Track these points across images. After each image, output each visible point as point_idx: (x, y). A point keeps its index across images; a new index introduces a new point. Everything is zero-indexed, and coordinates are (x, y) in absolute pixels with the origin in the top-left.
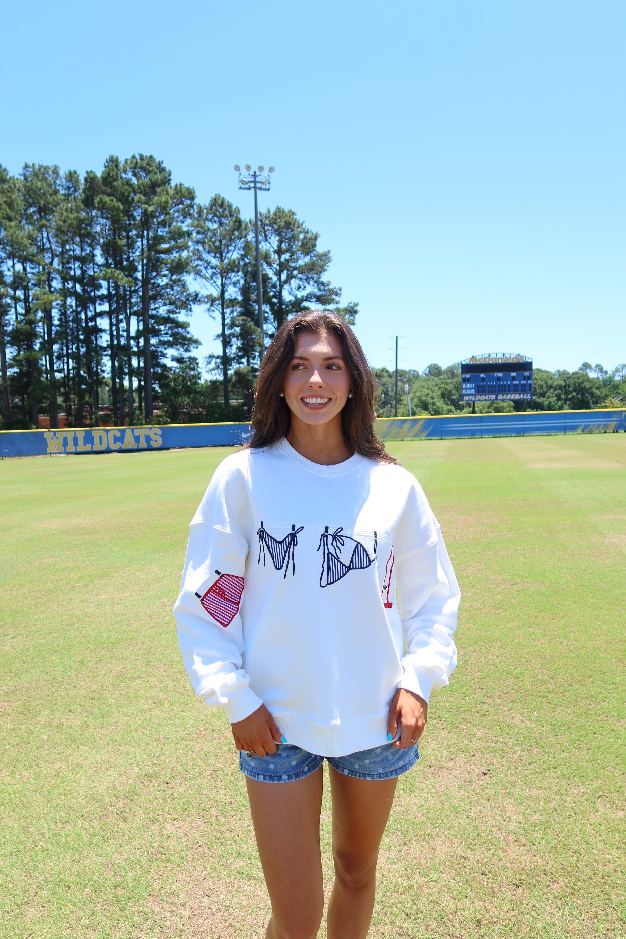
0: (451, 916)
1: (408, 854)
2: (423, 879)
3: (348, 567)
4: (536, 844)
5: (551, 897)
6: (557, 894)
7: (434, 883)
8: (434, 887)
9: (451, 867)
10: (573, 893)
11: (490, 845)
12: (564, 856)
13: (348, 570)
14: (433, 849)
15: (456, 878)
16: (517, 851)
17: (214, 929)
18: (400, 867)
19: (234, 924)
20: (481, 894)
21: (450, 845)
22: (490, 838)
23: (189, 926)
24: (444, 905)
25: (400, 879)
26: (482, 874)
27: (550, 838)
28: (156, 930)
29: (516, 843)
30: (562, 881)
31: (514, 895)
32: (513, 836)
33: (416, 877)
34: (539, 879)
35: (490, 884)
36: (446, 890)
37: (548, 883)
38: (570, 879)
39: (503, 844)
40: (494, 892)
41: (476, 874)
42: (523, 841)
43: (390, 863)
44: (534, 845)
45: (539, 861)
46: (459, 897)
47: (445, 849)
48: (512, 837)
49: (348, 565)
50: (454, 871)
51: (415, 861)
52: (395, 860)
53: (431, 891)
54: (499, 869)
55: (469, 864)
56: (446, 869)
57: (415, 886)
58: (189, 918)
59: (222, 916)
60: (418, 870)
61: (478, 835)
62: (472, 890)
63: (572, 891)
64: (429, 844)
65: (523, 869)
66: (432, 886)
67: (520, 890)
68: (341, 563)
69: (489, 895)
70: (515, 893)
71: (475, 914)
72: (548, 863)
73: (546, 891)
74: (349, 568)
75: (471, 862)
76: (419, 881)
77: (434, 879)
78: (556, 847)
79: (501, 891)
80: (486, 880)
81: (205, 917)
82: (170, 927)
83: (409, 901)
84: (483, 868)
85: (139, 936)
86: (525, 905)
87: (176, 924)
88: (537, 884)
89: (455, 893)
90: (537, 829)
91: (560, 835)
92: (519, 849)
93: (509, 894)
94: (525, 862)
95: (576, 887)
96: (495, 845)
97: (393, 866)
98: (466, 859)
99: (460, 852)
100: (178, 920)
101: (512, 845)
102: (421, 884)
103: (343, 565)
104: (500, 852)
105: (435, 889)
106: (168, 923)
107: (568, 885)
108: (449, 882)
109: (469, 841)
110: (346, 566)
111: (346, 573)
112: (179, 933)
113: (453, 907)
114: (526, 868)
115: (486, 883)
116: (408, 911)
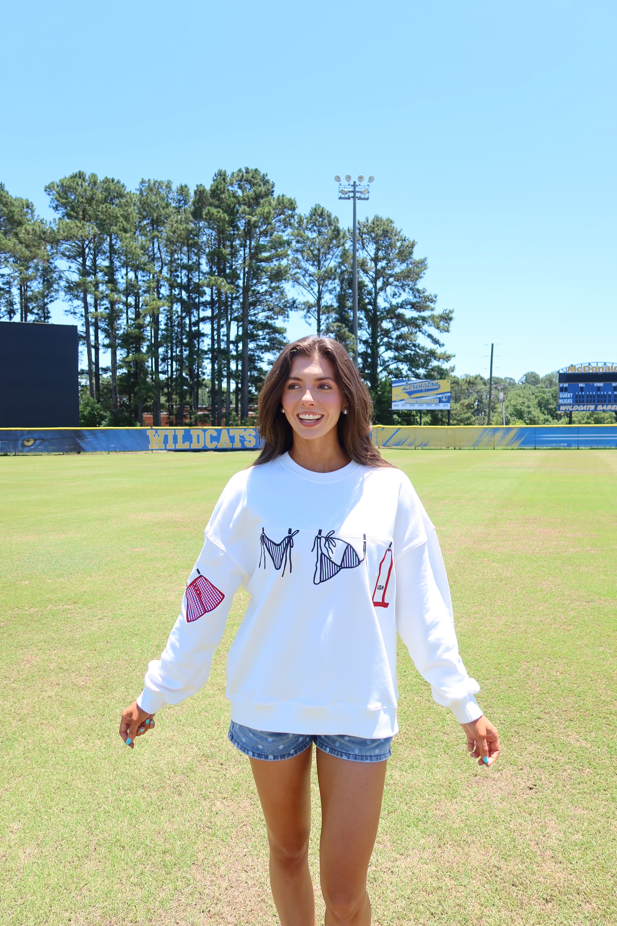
0: (475, 921)
1: (441, 856)
2: (453, 882)
3: (339, 567)
4: (573, 863)
5: (581, 917)
6: (587, 915)
7: (463, 887)
8: (463, 891)
9: (483, 875)
10: (604, 916)
11: (525, 858)
12: (601, 878)
13: (340, 569)
14: (467, 855)
15: (486, 886)
16: (553, 867)
17: (247, 902)
18: (432, 868)
19: (266, 900)
20: (509, 904)
21: (484, 853)
22: (526, 851)
23: (225, 896)
24: (470, 909)
25: (430, 879)
26: (513, 885)
27: (589, 859)
28: (196, 896)
29: (553, 860)
30: (596, 902)
31: (543, 910)
32: (551, 852)
33: (446, 880)
34: (571, 897)
35: (519, 896)
36: (474, 895)
37: (580, 903)
38: (604, 901)
39: (539, 859)
40: (522, 904)
41: (507, 884)
42: (560, 858)
43: (422, 863)
44: (571, 863)
45: (574, 880)
46: (486, 904)
47: (478, 857)
48: (549, 853)
49: (339, 565)
50: (485, 879)
51: (447, 864)
52: (428, 861)
53: (458, 895)
54: (530, 882)
55: (501, 874)
56: (478, 876)
57: (444, 887)
58: (226, 889)
59: (256, 891)
60: (449, 873)
61: (514, 847)
62: (500, 899)
63: (603, 913)
64: (463, 849)
65: (556, 885)
66: (461, 890)
67: (550, 905)
68: (333, 562)
69: (517, 906)
70: (544, 907)
71: (500, 921)
72: (583, 883)
73: (576, 910)
74: (341, 567)
75: (503, 871)
76: (449, 884)
77: (463, 884)
78: (593, 869)
79: (530, 904)
80: (516, 891)
81: (241, 890)
82: (208, 895)
83: (436, 901)
84: (515, 879)
85: (180, 898)
86: (553, 921)
87: (214, 892)
88: (568, 902)
89: (482, 899)
90: (577, 848)
91: (599, 857)
92: (555, 866)
93: (537, 909)
94: (559, 878)
95: (608, 910)
96: (531, 859)
97: (425, 866)
98: (499, 868)
99: (494, 861)
100: (217, 889)
101: (548, 861)
102: (450, 887)
103: (335, 564)
104: (534, 866)
105: (463, 894)
106: (206, 891)
107: (601, 907)
108: (479, 888)
109: (504, 851)
110: (337, 566)
111: (338, 572)
112: (215, 901)
113: (479, 913)
114: (558, 885)
115: (515, 894)
116: (433, 911)
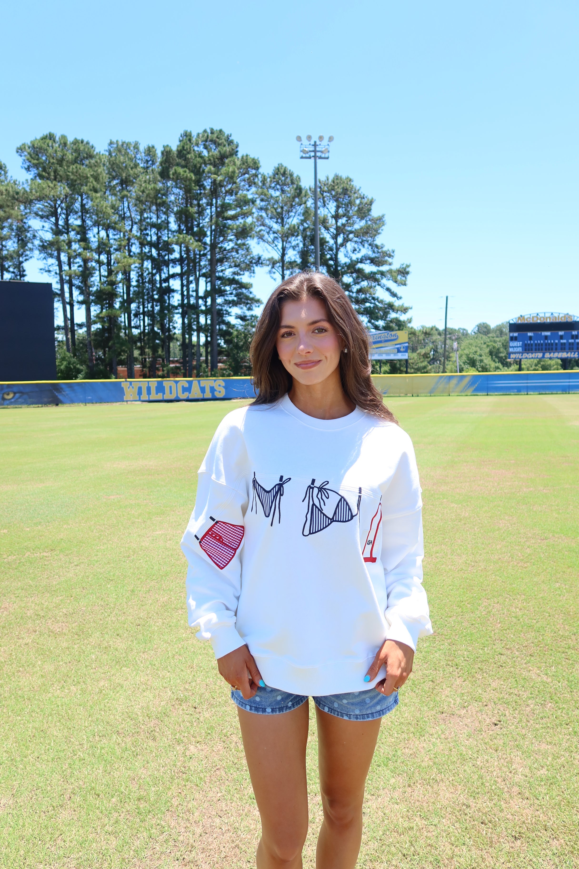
0: (446, 861)
1: (411, 796)
2: (424, 822)
4: (540, 798)
5: (550, 853)
6: (556, 851)
7: (434, 827)
8: (434, 831)
9: (452, 813)
10: (572, 852)
11: (493, 795)
12: (567, 813)
14: (436, 793)
15: (455, 824)
16: (520, 804)
17: (222, 848)
18: (403, 808)
19: (240, 845)
20: (479, 843)
21: (453, 791)
22: (493, 788)
23: (200, 843)
24: (441, 849)
25: (401, 819)
26: (482, 823)
27: (555, 794)
28: (170, 843)
29: (520, 796)
30: (563, 838)
31: (512, 848)
32: (518, 789)
33: (417, 819)
34: (539, 834)
35: (489, 834)
36: (444, 834)
37: (548, 839)
38: (571, 837)
39: (506, 796)
40: (491, 842)
41: (476, 823)
42: (527, 795)
43: (393, 803)
44: (538, 799)
45: (541, 815)
46: (457, 843)
47: (448, 795)
48: (516, 789)
49: (331, 517)
50: (454, 818)
51: (417, 804)
52: (399, 801)
53: (429, 834)
54: (499, 820)
55: (470, 812)
56: (447, 814)
57: (415, 828)
58: (201, 835)
59: (231, 837)
60: (419, 813)
61: (482, 784)
62: (470, 838)
63: (571, 849)
64: (432, 787)
65: (524, 822)
66: (431, 830)
67: (519, 842)
68: (324, 514)
69: (487, 844)
70: (513, 845)
71: (471, 861)
72: (550, 819)
73: (545, 846)
74: (332, 520)
75: (473, 810)
76: (419, 824)
77: (433, 823)
78: (560, 804)
79: (500, 842)
80: (485, 829)
81: (215, 836)
82: (182, 842)
83: (407, 842)
84: (484, 817)
85: (154, 846)
86: (522, 859)
87: (188, 839)
88: (536, 839)
89: (453, 839)
90: (543, 783)
91: (565, 792)
92: (522, 802)
93: (507, 847)
94: (527, 815)
95: (576, 846)
96: (498, 796)
97: (396, 806)
98: (468, 806)
99: (462, 799)
100: (191, 836)
101: (515, 797)
102: (421, 827)
103: (326, 517)
104: (502, 803)
105: (434, 833)
106: (181, 838)
107: (568, 843)
108: (449, 827)
109: (473, 789)
110: (329, 518)
112: (190, 849)
113: (450, 853)
114: (526, 822)
115: (485, 832)
116: (405, 852)
